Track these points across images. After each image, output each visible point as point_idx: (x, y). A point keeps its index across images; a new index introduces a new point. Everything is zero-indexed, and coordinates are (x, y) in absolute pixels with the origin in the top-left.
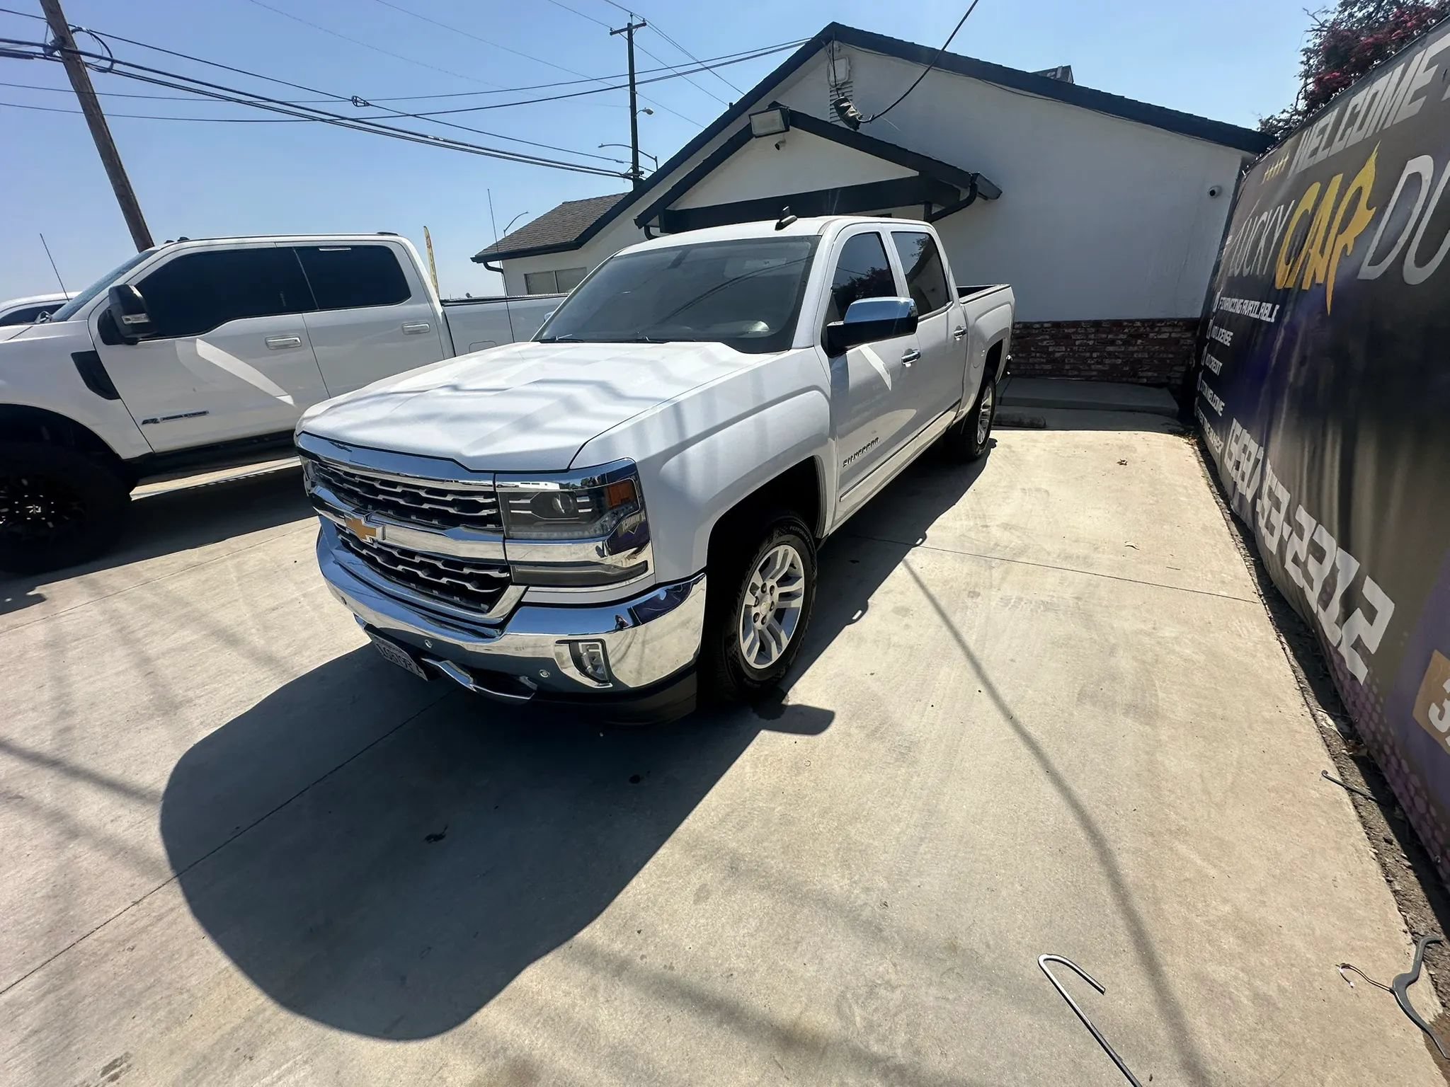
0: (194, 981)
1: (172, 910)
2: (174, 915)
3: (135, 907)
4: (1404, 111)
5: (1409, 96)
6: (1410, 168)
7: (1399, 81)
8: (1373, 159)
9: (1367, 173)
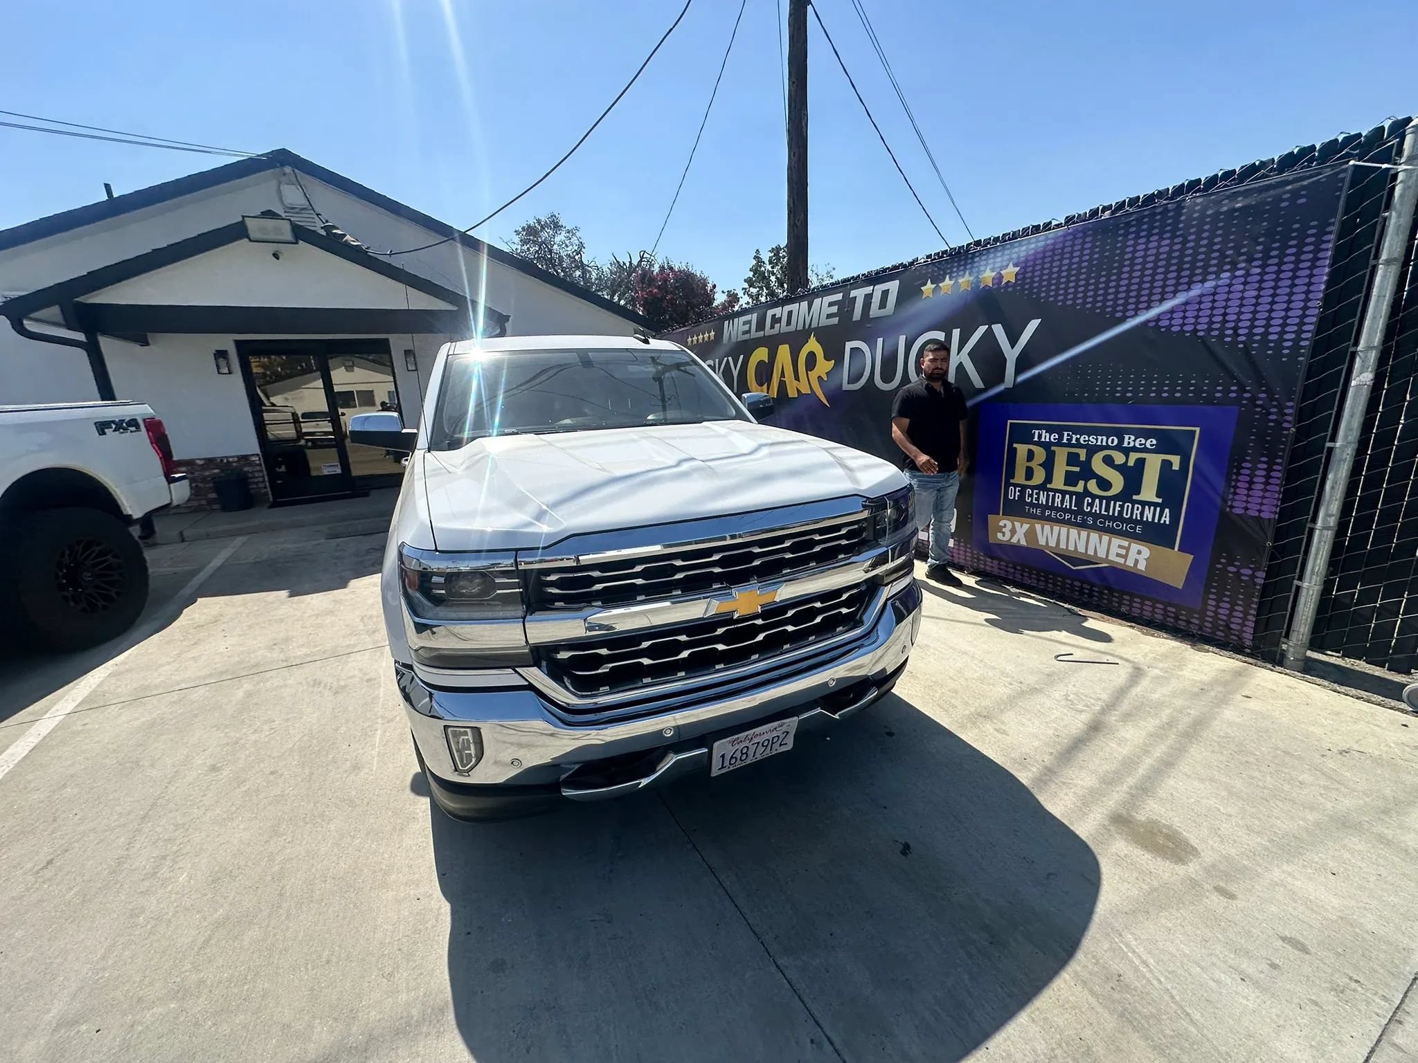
4: (824, 322)
5: (823, 316)
6: (849, 345)
7: (810, 308)
8: (813, 339)
9: (813, 345)
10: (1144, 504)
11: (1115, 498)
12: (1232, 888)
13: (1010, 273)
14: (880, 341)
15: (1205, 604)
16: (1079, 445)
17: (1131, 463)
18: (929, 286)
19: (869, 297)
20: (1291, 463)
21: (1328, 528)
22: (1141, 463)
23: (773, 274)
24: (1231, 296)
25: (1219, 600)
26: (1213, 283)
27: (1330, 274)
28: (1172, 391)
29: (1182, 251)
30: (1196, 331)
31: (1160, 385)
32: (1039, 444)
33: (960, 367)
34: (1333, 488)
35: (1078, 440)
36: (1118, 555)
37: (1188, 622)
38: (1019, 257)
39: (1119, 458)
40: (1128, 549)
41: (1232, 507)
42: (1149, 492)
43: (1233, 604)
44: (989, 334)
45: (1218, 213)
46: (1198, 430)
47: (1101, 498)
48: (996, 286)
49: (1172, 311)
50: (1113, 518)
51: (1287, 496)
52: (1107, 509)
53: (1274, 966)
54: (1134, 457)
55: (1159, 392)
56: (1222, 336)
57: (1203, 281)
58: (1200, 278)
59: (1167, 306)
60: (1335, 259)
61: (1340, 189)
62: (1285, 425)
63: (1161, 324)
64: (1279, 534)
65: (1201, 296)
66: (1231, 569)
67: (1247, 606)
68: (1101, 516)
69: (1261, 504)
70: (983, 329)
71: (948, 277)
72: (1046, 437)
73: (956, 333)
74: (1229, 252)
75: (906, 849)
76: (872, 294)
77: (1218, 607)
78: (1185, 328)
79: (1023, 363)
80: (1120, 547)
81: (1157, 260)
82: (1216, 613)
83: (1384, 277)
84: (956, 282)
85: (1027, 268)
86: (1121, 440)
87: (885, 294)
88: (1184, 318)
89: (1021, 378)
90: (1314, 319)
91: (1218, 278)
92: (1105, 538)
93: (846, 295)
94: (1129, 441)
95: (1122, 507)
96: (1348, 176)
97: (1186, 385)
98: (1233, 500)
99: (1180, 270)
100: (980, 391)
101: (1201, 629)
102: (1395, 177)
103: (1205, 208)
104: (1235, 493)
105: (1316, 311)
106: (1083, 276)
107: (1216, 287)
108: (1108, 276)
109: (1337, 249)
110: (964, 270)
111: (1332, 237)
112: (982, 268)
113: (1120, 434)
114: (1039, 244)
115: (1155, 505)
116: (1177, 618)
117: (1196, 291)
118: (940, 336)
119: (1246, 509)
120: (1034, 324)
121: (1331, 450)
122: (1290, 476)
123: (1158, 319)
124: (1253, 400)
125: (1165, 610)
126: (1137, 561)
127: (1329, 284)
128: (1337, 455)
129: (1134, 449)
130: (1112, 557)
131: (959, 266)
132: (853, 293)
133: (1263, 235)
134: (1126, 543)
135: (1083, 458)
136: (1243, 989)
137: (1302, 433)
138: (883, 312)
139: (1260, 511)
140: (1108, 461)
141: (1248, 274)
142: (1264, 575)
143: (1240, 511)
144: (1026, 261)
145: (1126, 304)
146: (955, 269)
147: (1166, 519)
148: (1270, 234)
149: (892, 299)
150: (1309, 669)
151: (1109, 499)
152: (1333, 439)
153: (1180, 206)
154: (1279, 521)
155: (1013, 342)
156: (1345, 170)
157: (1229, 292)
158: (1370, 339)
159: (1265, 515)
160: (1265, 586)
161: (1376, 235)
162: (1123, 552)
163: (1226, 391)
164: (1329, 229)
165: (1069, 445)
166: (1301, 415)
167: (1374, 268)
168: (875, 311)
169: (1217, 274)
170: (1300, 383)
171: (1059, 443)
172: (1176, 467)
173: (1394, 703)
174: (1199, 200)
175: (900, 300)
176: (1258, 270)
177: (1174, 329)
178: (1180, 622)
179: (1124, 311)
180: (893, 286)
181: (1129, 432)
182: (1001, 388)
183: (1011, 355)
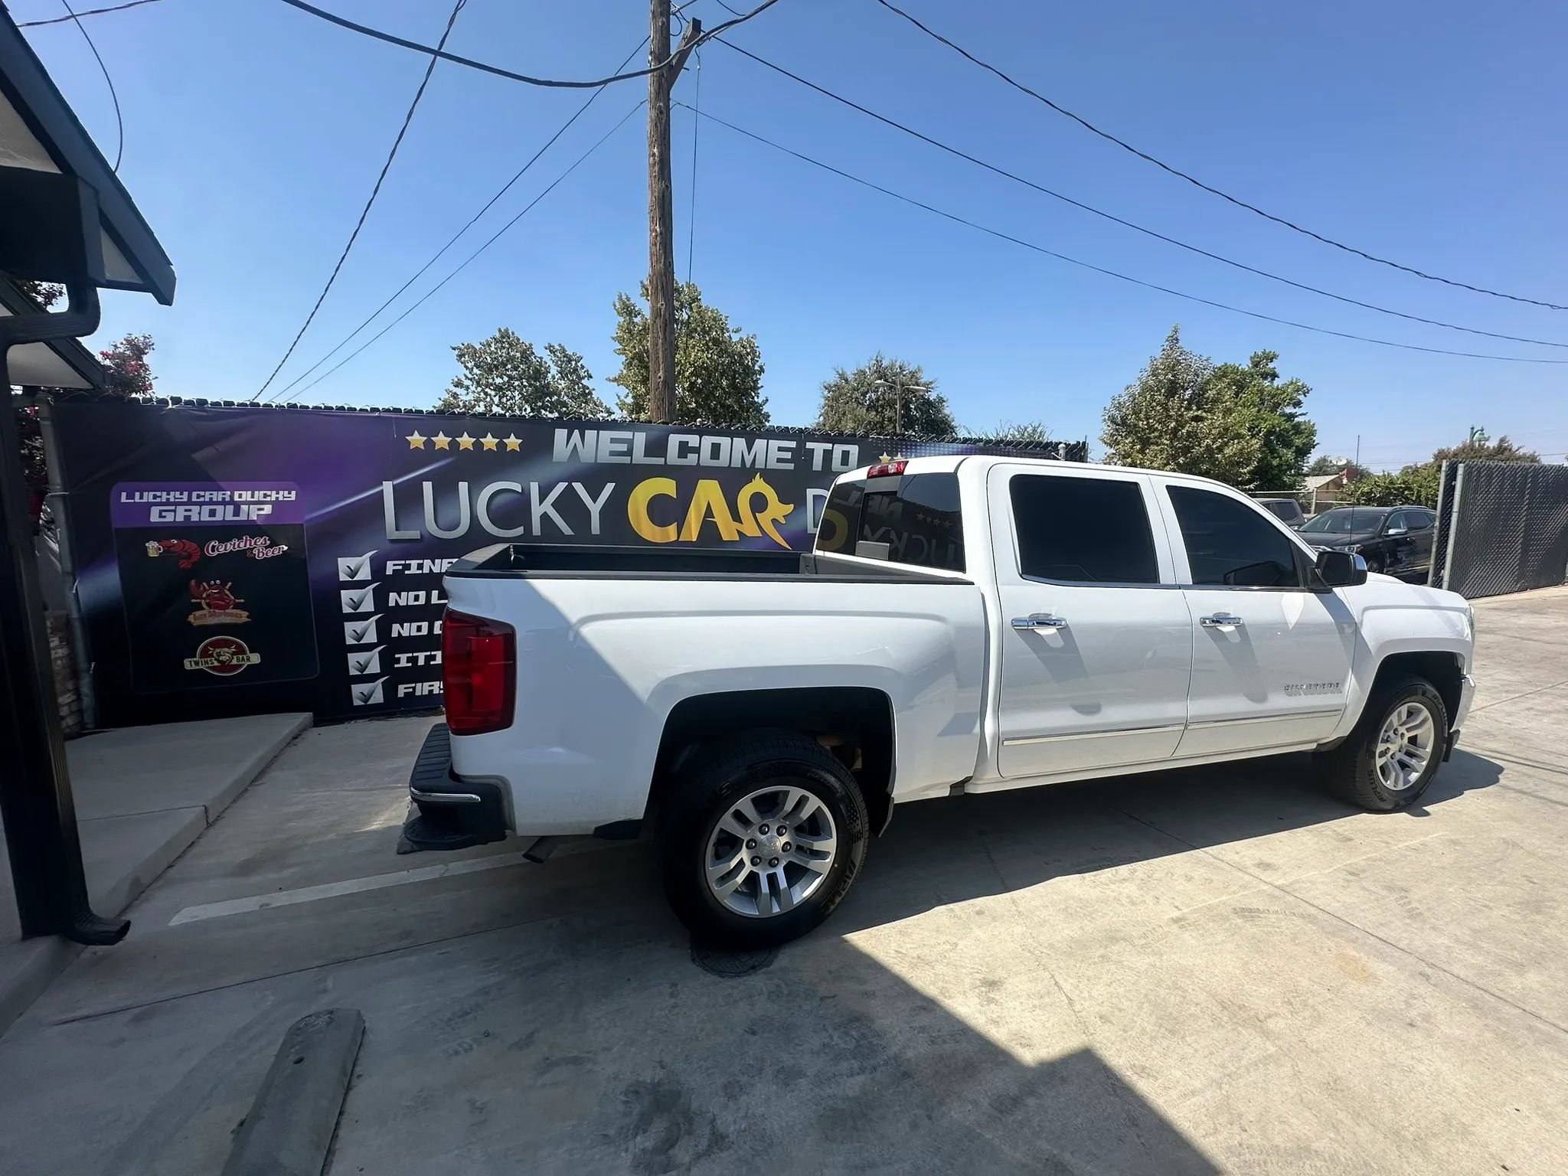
4: (773, 464)
5: (772, 459)
6: (811, 493)
7: (750, 448)
8: (758, 479)
9: (758, 485)
18: (884, 457)
19: (828, 455)
71: (899, 454)
76: (832, 451)
87: (846, 455)
93: (801, 445)
110: (911, 453)
131: (906, 448)
132: (809, 445)
138: (844, 469)
146: (903, 450)
149: (853, 459)
168: (836, 466)
175: (862, 461)
180: (854, 449)
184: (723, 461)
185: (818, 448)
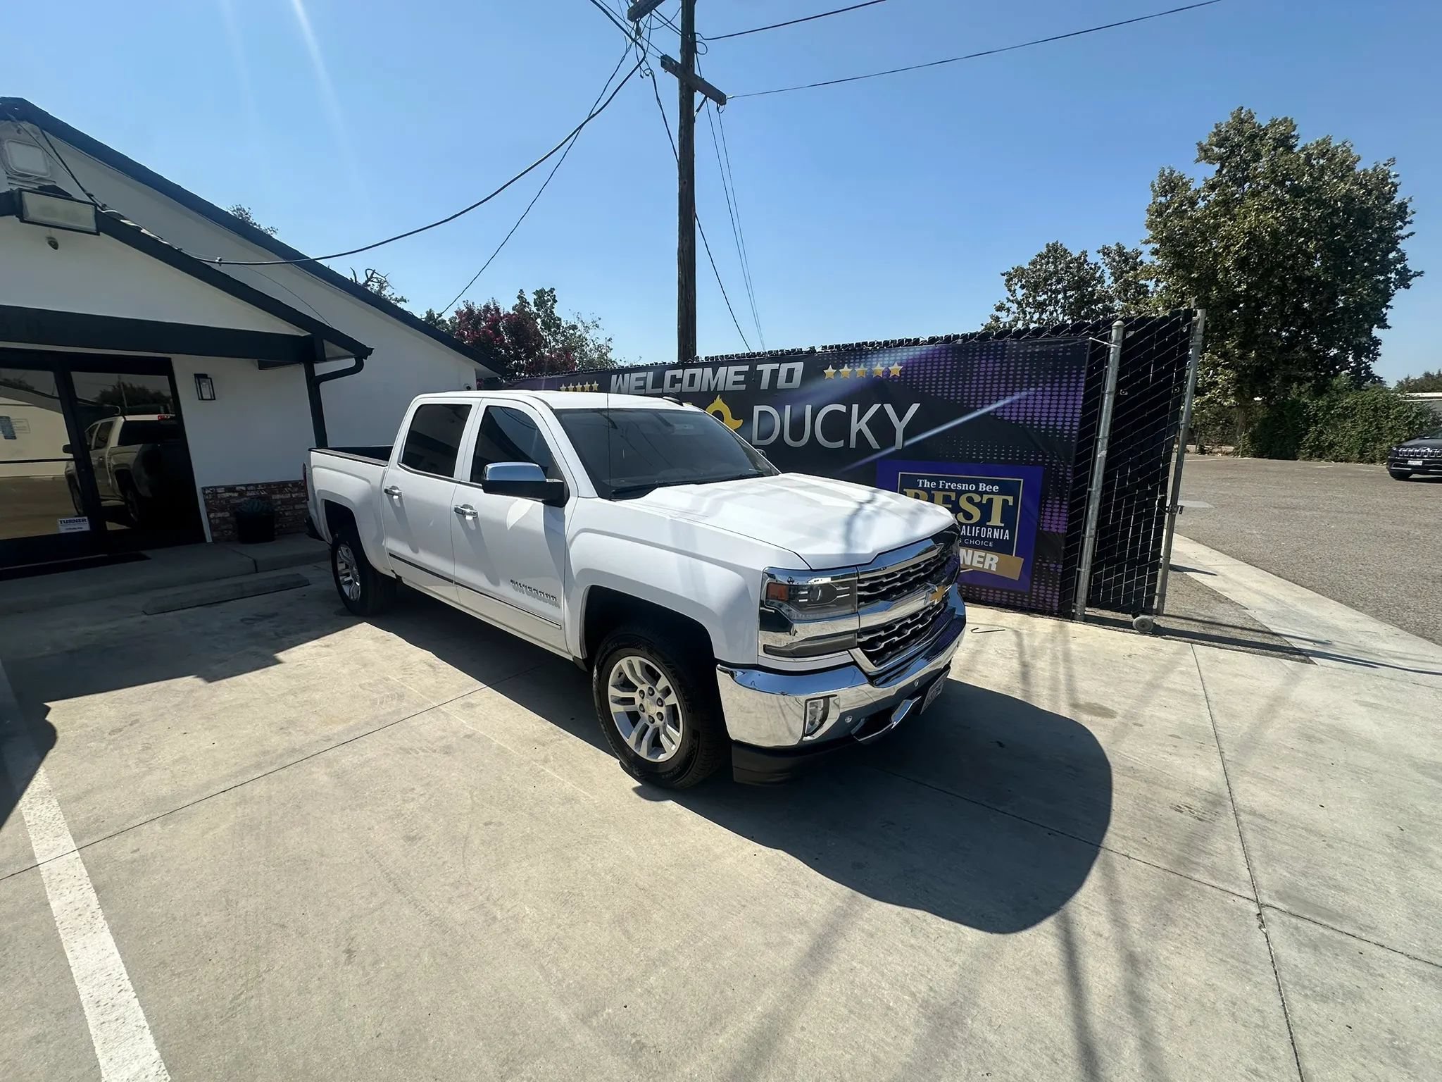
0: (1130, 802)
1: (1116, 834)
2: (1116, 831)
3: (1131, 855)
4: (730, 387)
5: (729, 382)
6: (758, 409)
7: (714, 374)
8: (718, 400)
9: (719, 404)
10: (993, 527)
11: (976, 524)
12: (1139, 722)
13: (896, 369)
14: (788, 408)
15: (1032, 588)
16: (950, 490)
17: (984, 502)
18: (830, 371)
19: (775, 373)
20: (1071, 500)
21: (1091, 537)
22: (990, 501)
23: (539, 316)
24: (1036, 402)
25: (1039, 585)
26: (1026, 393)
27: (1084, 396)
28: (1006, 456)
29: (1008, 370)
30: (1018, 420)
31: (1000, 452)
32: (923, 489)
33: (860, 432)
34: (1092, 513)
35: (949, 486)
36: (979, 562)
37: (1022, 601)
38: (901, 360)
39: (977, 498)
40: (984, 558)
41: (1043, 527)
42: (996, 520)
43: (1046, 586)
44: (881, 411)
45: (1025, 353)
46: (1022, 480)
47: (967, 525)
48: (885, 377)
49: (1004, 407)
50: (974, 538)
51: (1071, 519)
52: (971, 533)
53: (1176, 747)
54: (986, 497)
55: (999, 456)
56: (1032, 425)
57: (1020, 391)
58: (1018, 389)
59: (1000, 404)
60: (1086, 388)
61: (1086, 351)
62: (1067, 478)
63: (998, 414)
64: (1068, 542)
65: (1020, 400)
66: (1044, 565)
67: (1054, 586)
68: (967, 536)
69: (1058, 524)
70: (876, 407)
71: (846, 365)
72: (927, 484)
73: (855, 407)
74: (1034, 376)
75: (1001, 744)
76: (778, 370)
77: (1038, 589)
78: (1012, 418)
79: (909, 432)
80: (979, 556)
81: (993, 375)
82: (1038, 593)
83: (1108, 401)
84: (854, 370)
85: (908, 367)
86: (978, 487)
87: (791, 371)
88: (1011, 412)
89: (907, 443)
90: (1078, 420)
91: (1028, 390)
92: (970, 552)
93: (753, 368)
94: (982, 487)
95: (980, 530)
96: (1089, 344)
97: (1014, 453)
98: (1043, 523)
99: (1007, 383)
100: (877, 451)
101: (1029, 605)
102: (1110, 348)
103: (1018, 349)
104: (1044, 519)
105: (1079, 415)
106: (947, 379)
107: (1028, 395)
108: (964, 380)
109: (1087, 383)
110: (860, 363)
111: (1084, 376)
112: (874, 363)
113: (977, 483)
114: (917, 353)
115: (1000, 528)
116: (1015, 599)
117: (1016, 397)
118: (843, 408)
119: (1050, 528)
120: (915, 407)
121: (1090, 492)
122: (1072, 507)
123: (996, 410)
124: (1051, 463)
125: (1009, 595)
126: (990, 565)
127: (1084, 401)
128: (1092, 497)
129: (986, 492)
130: (975, 564)
131: (855, 359)
132: (759, 367)
133: (1050, 370)
134: (983, 554)
135: (953, 499)
136: (1174, 758)
137: (1076, 483)
138: (789, 385)
139: (1057, 529)
140: (970, 500)
141: (1044, 391)
142: (1061, 566)
143: (1047, 530)
144: (907, 363)
145: (976, 400)
146: (852, 361)
147: (1007, 537)
148: (1054, 369)
149: (798, 375)
150: (1088, 620)
151: (972, 525)
152: (1091, 487)
153: (1004, 345)
154: (1068, 534)
155: (900, 419)
156: (1087, 342)
157: (1035, 400)
158: (1104, 433)
159: (1060, 531)
160: (1062, 573)
161: (1101, 378)
162: (982, 560)
163: (1036, 458)
164: (1083, 371)
165: (944, 489)
166: (1076, 472)
167: (1103, 395)
168: (781, 382)
169: (1028, 388)
170: (1074, 455)
171: (937, 489)
172: (1011, 503)
173: (1129, 630)
174: (1015, 343)
175: (806, 376)
176: (1049, 389)
177: (1006, 418)
178: (1018, 602)
179: (975, 404)
180: (799, 366)
181: (982, 481)
182: (893, 449)
183: (900, 426)
184: (696, 388)
185: (766, 369)
